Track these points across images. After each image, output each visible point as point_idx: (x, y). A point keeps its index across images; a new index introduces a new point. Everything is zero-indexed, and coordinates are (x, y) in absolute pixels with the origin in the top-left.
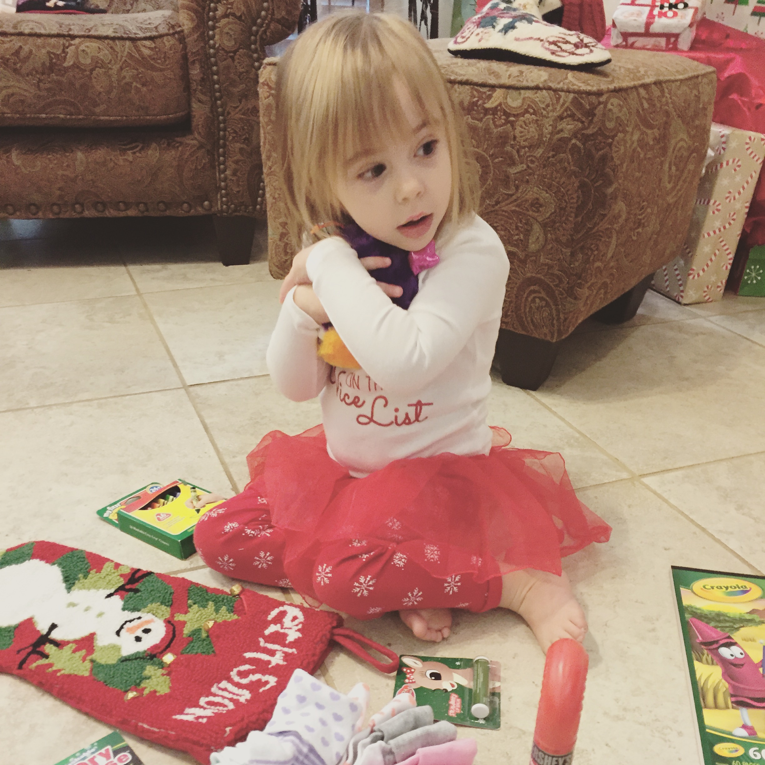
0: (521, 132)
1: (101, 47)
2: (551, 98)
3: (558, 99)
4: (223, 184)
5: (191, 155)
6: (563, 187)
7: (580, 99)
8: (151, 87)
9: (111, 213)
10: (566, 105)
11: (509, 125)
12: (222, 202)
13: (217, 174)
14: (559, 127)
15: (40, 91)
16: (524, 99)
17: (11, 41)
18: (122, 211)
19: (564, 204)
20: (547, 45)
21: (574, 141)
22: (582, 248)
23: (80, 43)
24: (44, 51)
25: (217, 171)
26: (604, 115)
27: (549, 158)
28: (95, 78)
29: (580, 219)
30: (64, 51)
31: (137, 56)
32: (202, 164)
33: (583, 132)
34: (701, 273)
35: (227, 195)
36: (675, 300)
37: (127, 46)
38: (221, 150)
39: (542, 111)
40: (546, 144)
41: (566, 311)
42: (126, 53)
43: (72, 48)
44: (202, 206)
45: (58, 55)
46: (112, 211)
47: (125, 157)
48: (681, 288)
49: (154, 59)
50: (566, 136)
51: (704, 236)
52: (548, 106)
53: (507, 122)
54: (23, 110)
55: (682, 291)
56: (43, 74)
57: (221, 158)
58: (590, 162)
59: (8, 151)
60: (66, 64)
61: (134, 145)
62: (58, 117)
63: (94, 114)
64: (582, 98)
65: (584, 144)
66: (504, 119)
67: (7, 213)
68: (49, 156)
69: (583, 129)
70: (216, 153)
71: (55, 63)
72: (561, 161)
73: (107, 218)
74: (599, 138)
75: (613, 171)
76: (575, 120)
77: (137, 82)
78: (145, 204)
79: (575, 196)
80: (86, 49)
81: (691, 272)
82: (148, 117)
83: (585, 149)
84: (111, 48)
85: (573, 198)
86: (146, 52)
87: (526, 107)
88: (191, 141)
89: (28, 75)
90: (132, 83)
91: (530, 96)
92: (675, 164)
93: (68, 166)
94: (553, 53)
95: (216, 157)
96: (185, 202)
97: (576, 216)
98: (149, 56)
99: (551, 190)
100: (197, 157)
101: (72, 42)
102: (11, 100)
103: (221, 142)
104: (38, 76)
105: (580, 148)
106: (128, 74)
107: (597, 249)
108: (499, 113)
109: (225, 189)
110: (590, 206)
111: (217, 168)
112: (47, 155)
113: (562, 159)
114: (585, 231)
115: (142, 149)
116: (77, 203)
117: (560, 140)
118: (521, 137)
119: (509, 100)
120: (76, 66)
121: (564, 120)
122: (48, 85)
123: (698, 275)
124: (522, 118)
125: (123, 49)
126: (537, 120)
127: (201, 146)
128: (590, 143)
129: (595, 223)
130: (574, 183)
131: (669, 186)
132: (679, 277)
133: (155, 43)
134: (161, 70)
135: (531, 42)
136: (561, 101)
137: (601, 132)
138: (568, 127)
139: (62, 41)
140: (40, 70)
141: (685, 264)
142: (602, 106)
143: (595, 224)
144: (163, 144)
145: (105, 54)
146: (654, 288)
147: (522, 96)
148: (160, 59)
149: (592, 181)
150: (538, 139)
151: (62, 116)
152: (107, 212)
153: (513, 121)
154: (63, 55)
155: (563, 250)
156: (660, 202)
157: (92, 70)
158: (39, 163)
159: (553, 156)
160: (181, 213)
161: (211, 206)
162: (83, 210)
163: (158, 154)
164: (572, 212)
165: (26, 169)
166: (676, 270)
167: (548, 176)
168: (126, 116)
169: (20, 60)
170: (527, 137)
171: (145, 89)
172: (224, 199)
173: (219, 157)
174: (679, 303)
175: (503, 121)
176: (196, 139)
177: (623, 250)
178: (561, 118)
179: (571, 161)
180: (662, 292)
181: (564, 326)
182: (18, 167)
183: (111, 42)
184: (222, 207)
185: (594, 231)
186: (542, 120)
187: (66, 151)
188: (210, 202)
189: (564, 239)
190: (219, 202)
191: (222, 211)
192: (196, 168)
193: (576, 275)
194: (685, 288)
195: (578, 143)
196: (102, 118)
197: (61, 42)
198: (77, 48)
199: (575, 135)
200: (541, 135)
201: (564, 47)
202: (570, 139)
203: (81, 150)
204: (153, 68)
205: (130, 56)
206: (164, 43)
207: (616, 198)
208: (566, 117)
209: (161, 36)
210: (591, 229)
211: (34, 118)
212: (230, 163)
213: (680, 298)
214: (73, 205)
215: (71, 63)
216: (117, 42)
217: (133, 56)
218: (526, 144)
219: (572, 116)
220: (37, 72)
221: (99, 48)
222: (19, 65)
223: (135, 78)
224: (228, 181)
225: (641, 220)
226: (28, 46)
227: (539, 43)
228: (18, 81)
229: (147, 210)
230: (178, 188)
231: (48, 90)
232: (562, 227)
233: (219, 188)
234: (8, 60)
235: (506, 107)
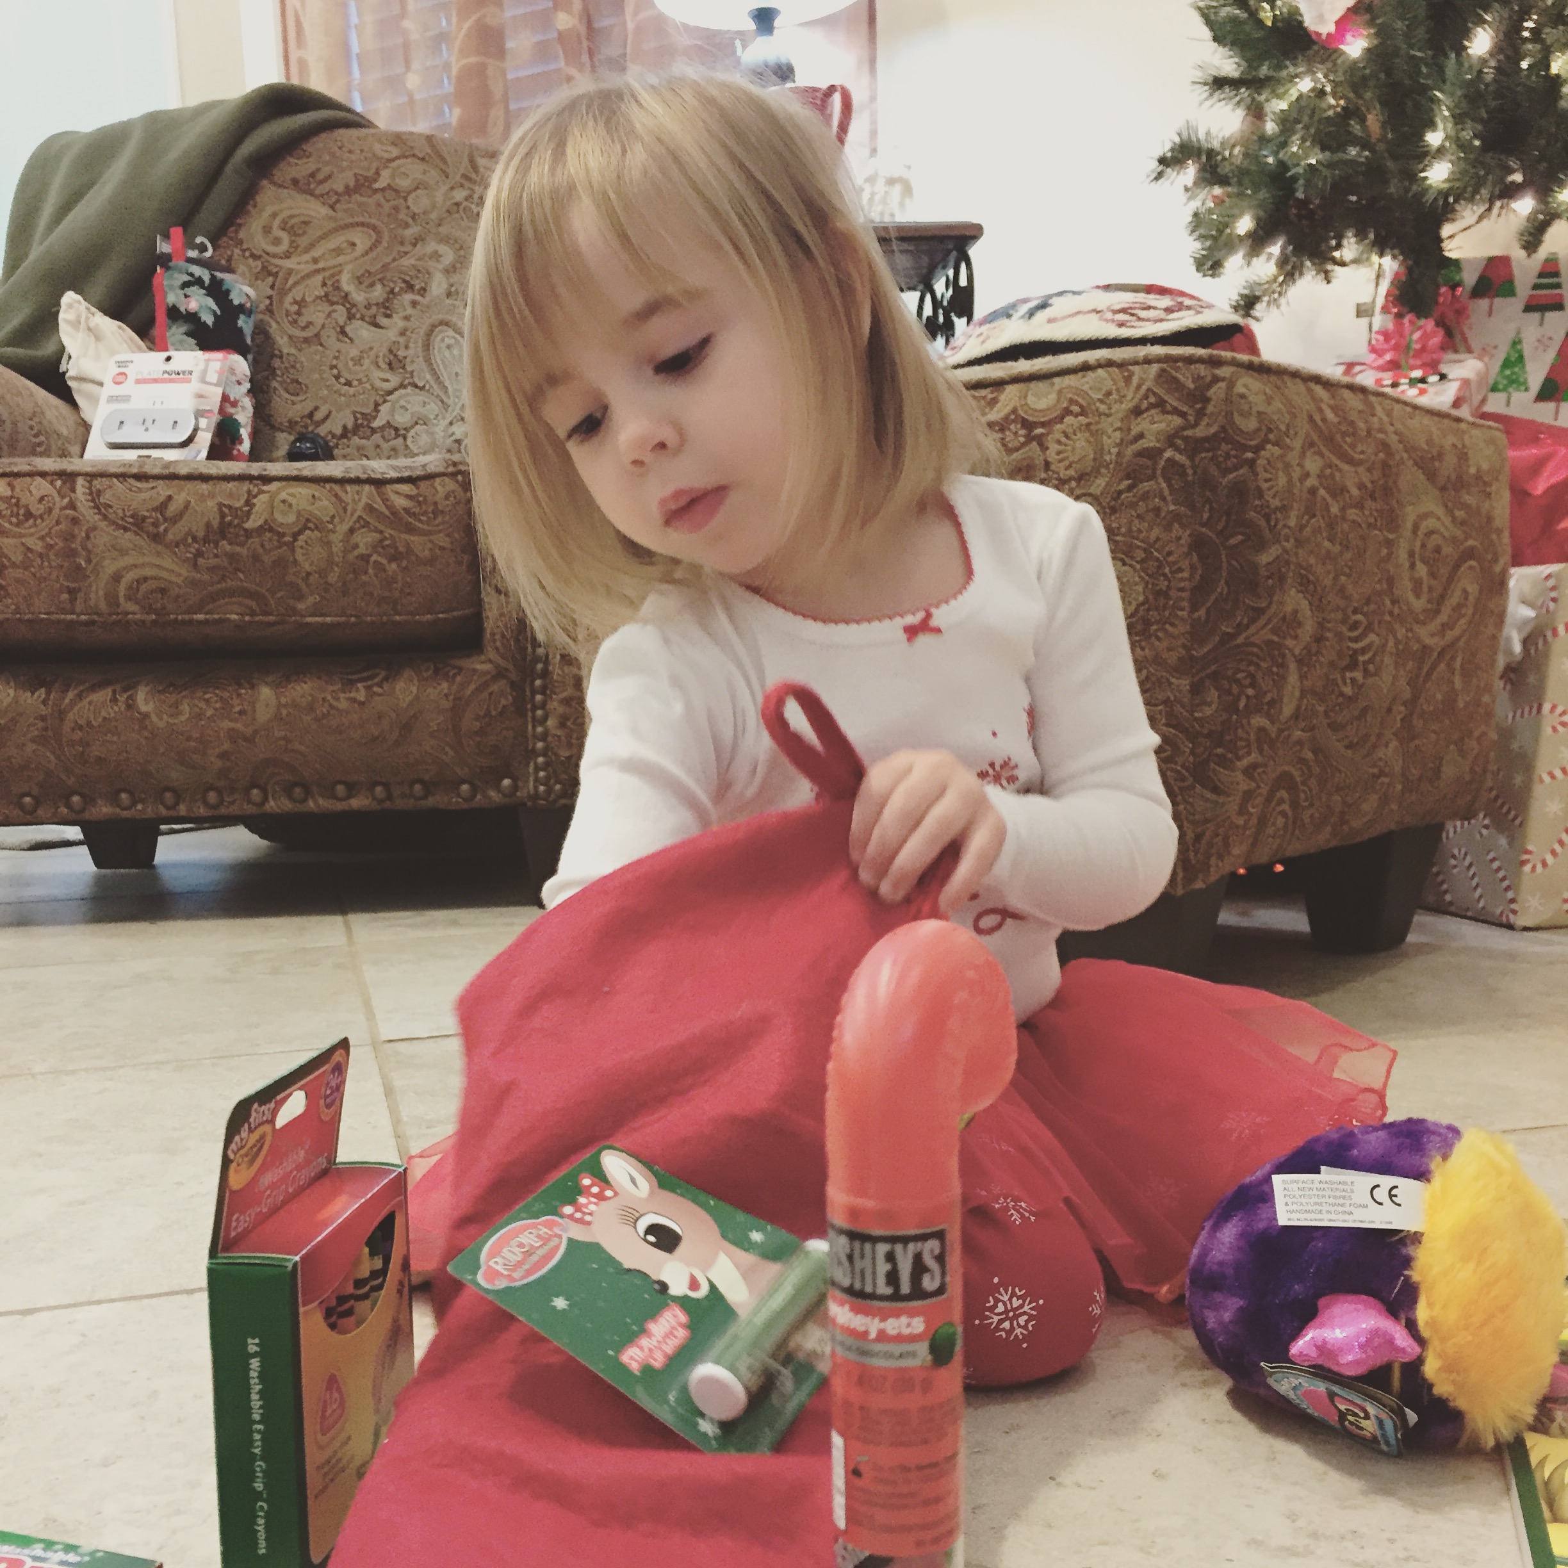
0: (1059, 453)
1: (317, 494)
2: (1113, 380)
3: (1128, 380)
4: (540, 745)
5: (479, 690)
6: (1157, 550)
7: (1173, 372)
8: (404, 563)
9: (318, 804)
10: (1144, 387)
11: (1035, 443)
12: (537, 780)
13: (530, 727)
14: (1135, 431)
15: (198, 572)
16: (1060, 392)
17: (153, 488)
18: (340, 800)
19: (1163, 585)
20: (1109, 315)
21: (1168, 454)
22: (1215, 676)
23: (279, 490)
24: (211, 503)
25: (530, 719)
26: (1228, 400)
27: (1120, 493)
28: (302, 547)
29: (1202, 613)
30: (248, 503)
31: (383, 509)
32: (500, 707)
33: (1186, 433)
34: (1550, 859)
35: (546, 766)
36: (1501, 925)
37: (365, 493)
38: (538, 682)
39: (1098, 404)
40: (1111, 466)
41: (1197, 817)
42: (362, 504)
43: (263, 498)
44: (497, 787)
45: (236, 509)
46: (321, 801)
47: (352, 695)
48: (1510, 895)
49: (414, 514)
50: (1152, 445)
51: (1542, 781)
52: (1109, 394)
53: (1030, 439)
54: (164, 608)
55: (1513, 901)
56: (206, 540)
57: (539, 697)
58: (1208, 493)
59: (130, 687)
60: (250, 525)
61: (370, 673)
62: (229, 620)
63: (294, 611)
64: (1177, 369)
65: (1191, 458)
66: (1024, 436)
67: (119, 806)
68: (207, 696)
69: (1184, 428)
70: (527, 689)
71: (230, 524)
72: (1145, 497)
73: (310, 815)
74: (1224, 447)
75: (1267, 517)
76: (1168, 413)
77: (379, 554)
78: (386, 786)
79: (1185, 564)
80: (290, 499)
81: (1525, 857)
82: (397, 618)
83: (1194, 467)
84: (336, 495)
85: (1180, 570)
86: (400, 502)
87: (1065, 405)
88: (480, 665)
89: (177, 545)
90: (370, 556)
91: (1072, 384)
92: (1424, 561)
93: (241, 713)
94: (1121, 325)
95: (528, 693)
96: (464, 782)
97: (1194, 607)
98: (405, 509)
99: (1132, 558)
100: (491, 694)
101: (265, 488)
102: (144, 588)
103: (540, 666)
104: (196, 546)
105: (1183, 466)
106: (364, 540)
107: (1253, 685)
108: (1012, 427)
109: (544, 755)
110: (1221, 587)
111: (530, 714)
112: (205, 693)
113: (1148, 492)
114: (1217, 638)
115: (386, 679)
116: (254, 786)
117: (1140, 454)
118: (1060, 461)
119: (1031, 400)
120: (267, 527)
121: (1145, 415)
122: (213, 562)
123: (1544, 864)
124: (1058, 426)
125: (357, 497)
126: (1088, 425)
127: (500, 674)
128: (1203, 455)
129: (1239, 625)
130: (1179, 538)
131: (1419, 604)
132: (1501, 874)
133: (418, 488)
134: (430, 533)
135: (1080, 317)
136: (1135, 381)
137: (1226, 434)
138: (1155, 427)
139: (246, 486)
140: (201, 534)
141: (1510, 844)
142: (1223, 385)
143: (1240, 628)
144: (427, 671)
145: (323, 504)
146: (1453, 909)
147: (1057, 387)
148: (425, 513)
149: (1219, 533)
150: (1095, 460)
151: (234, 617)
152: (311, 803)
153: (1042, 434)
154: (247, 508)
155: (1173, 680)
156: (1401, 632)
157: (295, 536)
158: (186, 708)
159: (1129, 488)
160: (455, 802)
161: (515, 787)
162: (266, 799)
163: (414, 689)
164: (1182, 599)
165: (161, 719)
166: (1493, 860)
167: (1123, 530)
168: (356, 616)
169: (165, 520)
170: (1071, 459)
171: (394, 566)
172: (542, 774)
173: (533, 696)
174: (1510, 927)
175: (1022, 439)
176: (490, 661)
177: (1321, 709)
178: (1137, 412)
179: (1166, 492)
180: (1469, 914)
181: (1196, 852)
182: (146, 716)
183: (337, 488)
184: (536, 788)
185: (1240, 640)
186: (1098, 423)
187: (240, 685)
188: (515, 780)
189: (1172, 658)
190: (532, 779)
191: (536, 796)
192: (488, 714)
193: (1209, 735)
194: (1517, 893)
195: (1178, 457)
196: (309, 619)
197: (245, 488)
198: (272, 499)
199: (1170, 440)
200: (1100, 451)
201: (1143, 314)
202: (1160, 451)
203: (267, 683)
204: (410, 530)
205: (370, 509)
206: (435, 488)
207: (1282, 579)
208: (1147, 410)
209: (430, 477)
210: (1233, 636)
211: (183, 622)
212: (553, 705)
213: (1511, 916)
214: (247, 790)
215: (260, 522)
216: (348, 488)
217: (376, 510)
218: (1071, 472)
219: (1160, 404)
220: (195, 539)
221: (313, 496)
222: (162, 528)
223: (378, 546)
224: (549, 739)
225: (1355, 651)
226: (182, 495)
227: (1094, 316)
228: (158, 554)
229: (390, 797)
230: (451, 753)
231: (211, 570)
232: (1165, 631)
233: (534, 753)
234: (144, 518)
235: (1026, 412)
